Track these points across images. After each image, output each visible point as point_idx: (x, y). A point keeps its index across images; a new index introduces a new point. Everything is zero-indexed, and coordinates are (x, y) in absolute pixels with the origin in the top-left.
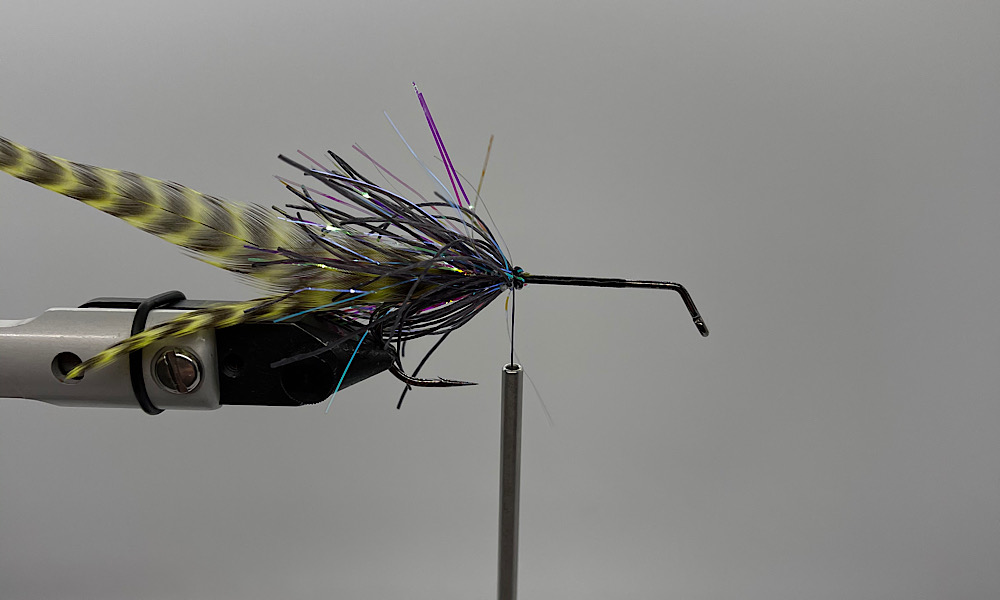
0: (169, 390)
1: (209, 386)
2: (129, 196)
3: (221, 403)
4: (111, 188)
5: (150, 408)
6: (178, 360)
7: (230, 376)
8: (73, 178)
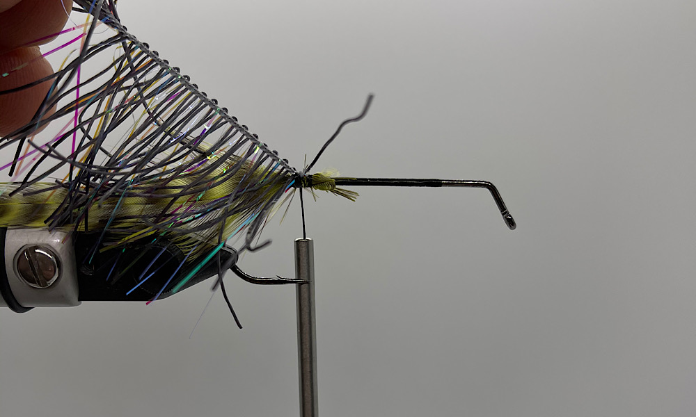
0: (32, 285)
1: (67, 281)
3: (80, 300)
5: (16, 306)
6: (38, 255)
7: (87, 273)
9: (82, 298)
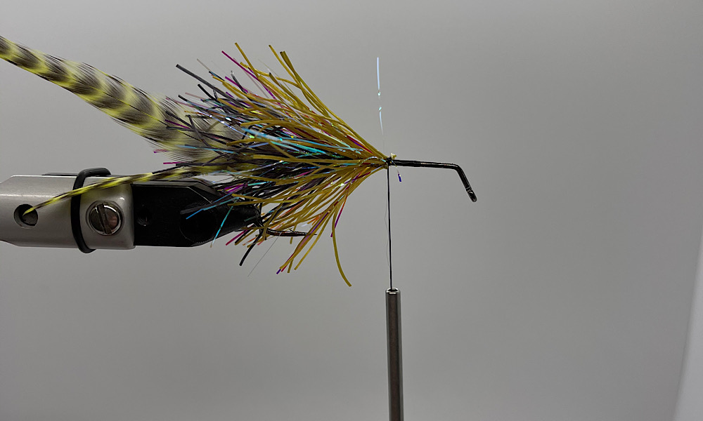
0: (99, 232)
1: (127, 231)
2: (83, 82)
3: (135, 244)
4: (70, 75)
5: (85, 248)
6: (106, 210)
7: (141, 224)
8: (45, 67)
9: (137, 243)
